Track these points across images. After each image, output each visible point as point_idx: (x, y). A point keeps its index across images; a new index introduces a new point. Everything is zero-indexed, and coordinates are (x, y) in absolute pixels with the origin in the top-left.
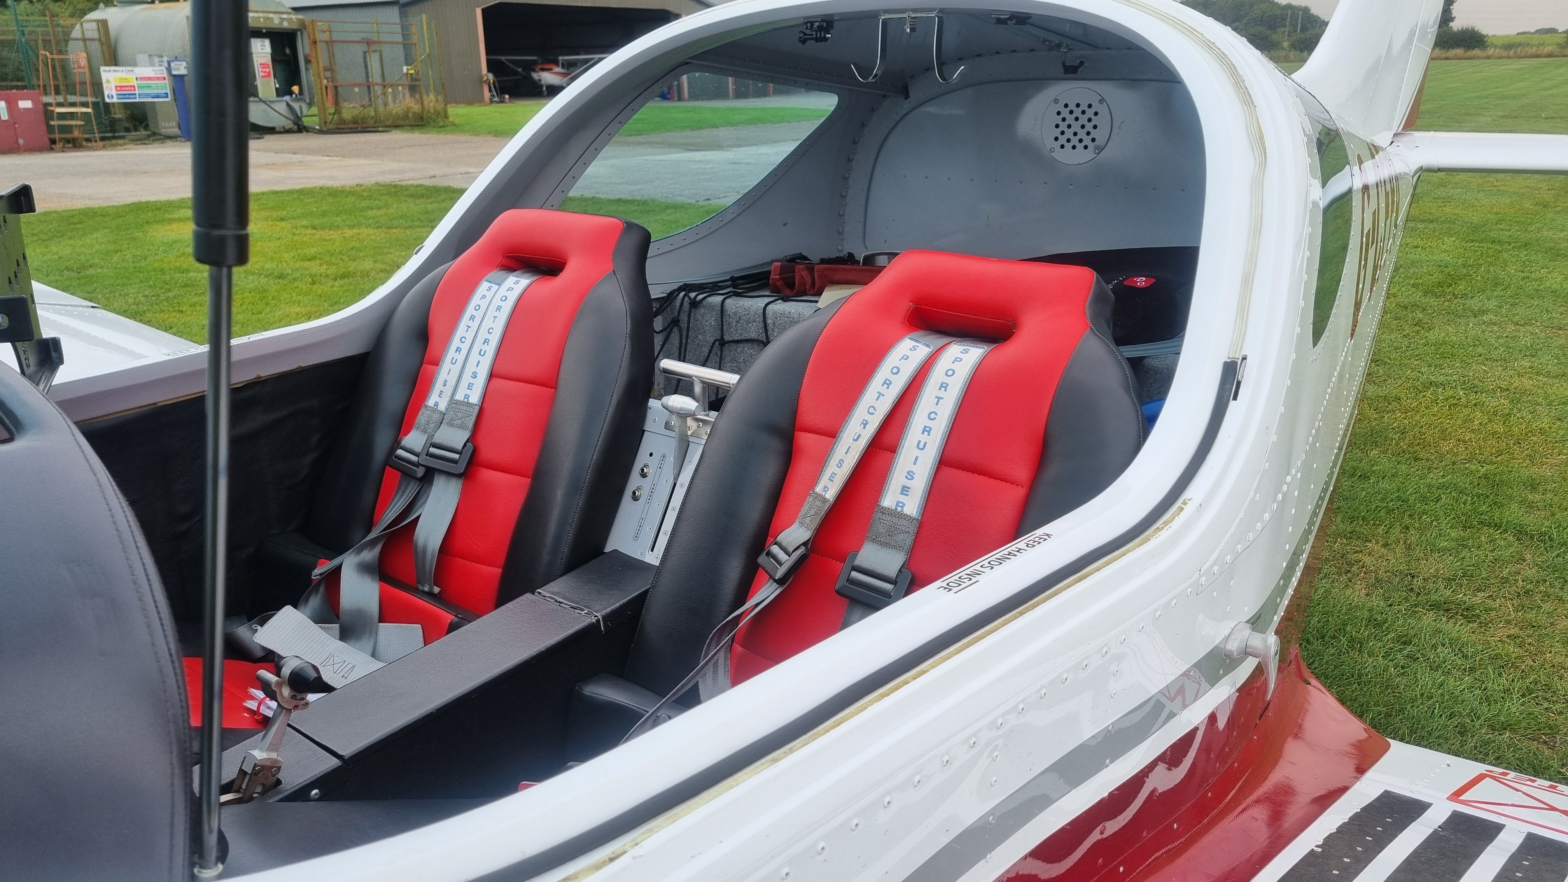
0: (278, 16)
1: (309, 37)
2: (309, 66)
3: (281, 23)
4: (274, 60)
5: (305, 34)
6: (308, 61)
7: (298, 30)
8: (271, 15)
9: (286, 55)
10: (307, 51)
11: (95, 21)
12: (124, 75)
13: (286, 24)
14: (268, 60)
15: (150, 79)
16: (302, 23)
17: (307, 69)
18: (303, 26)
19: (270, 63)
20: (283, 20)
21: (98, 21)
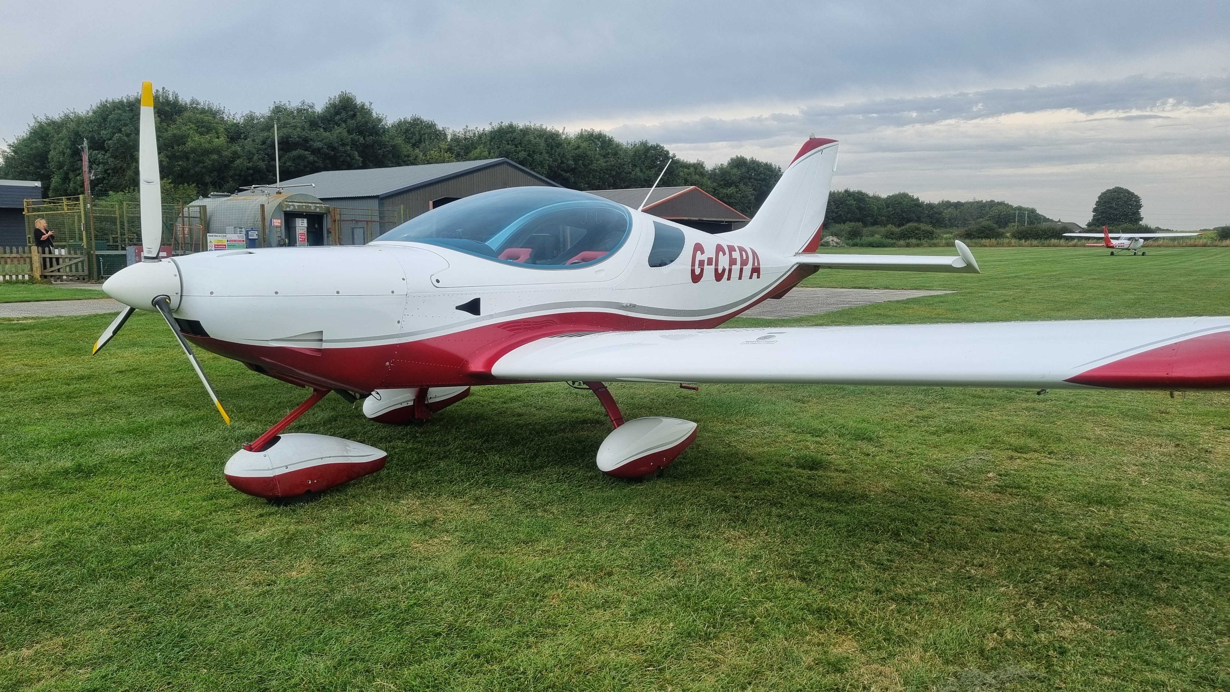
0: (314, 205)
1: (332, 217)
2: (330, 235)
3: (316, 209)
4: (308, 231)
5: (329, 217)
6: (329, 232)
7: (325, 213)
8: (310, 205)
9: (315, 228)
10: (329, 226)
11: (198, 206)
12: (220, 238)
13: (318, 210)
14: (305, 231)
15: (235, 241)
16: (328, 209)
17: (328, 237)
18: (328, 211)
19: (306, 233)
20: (317, 207)
21: (200, 206)
